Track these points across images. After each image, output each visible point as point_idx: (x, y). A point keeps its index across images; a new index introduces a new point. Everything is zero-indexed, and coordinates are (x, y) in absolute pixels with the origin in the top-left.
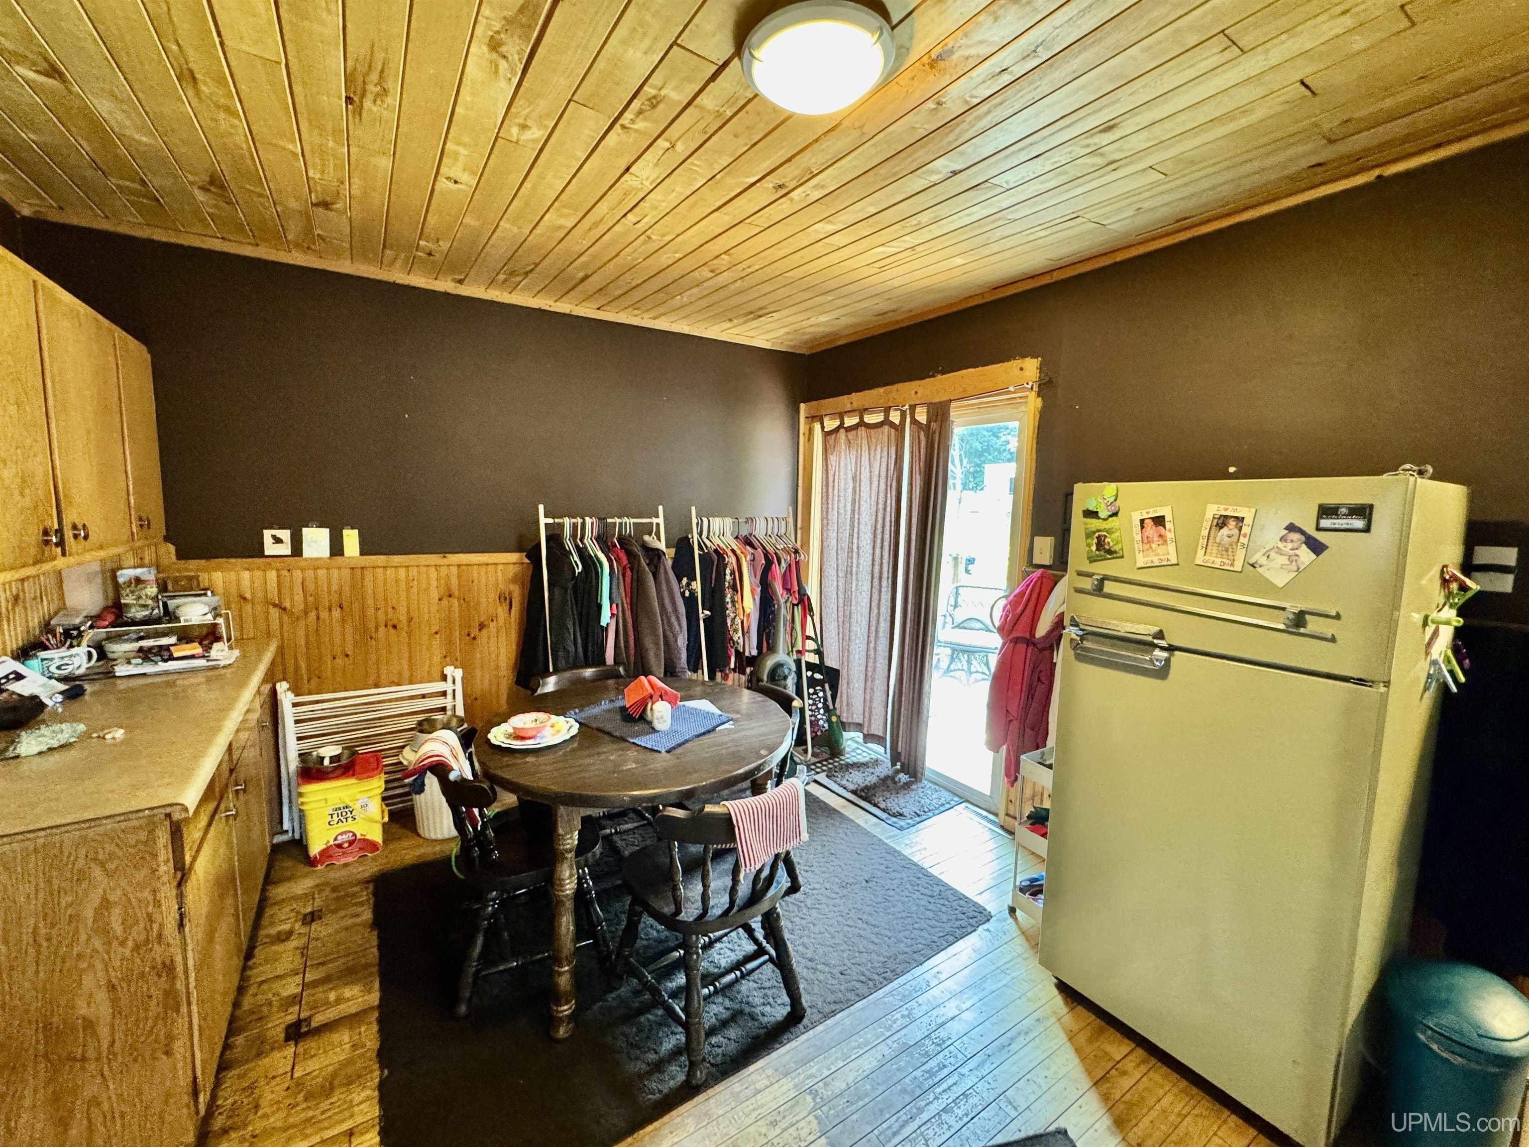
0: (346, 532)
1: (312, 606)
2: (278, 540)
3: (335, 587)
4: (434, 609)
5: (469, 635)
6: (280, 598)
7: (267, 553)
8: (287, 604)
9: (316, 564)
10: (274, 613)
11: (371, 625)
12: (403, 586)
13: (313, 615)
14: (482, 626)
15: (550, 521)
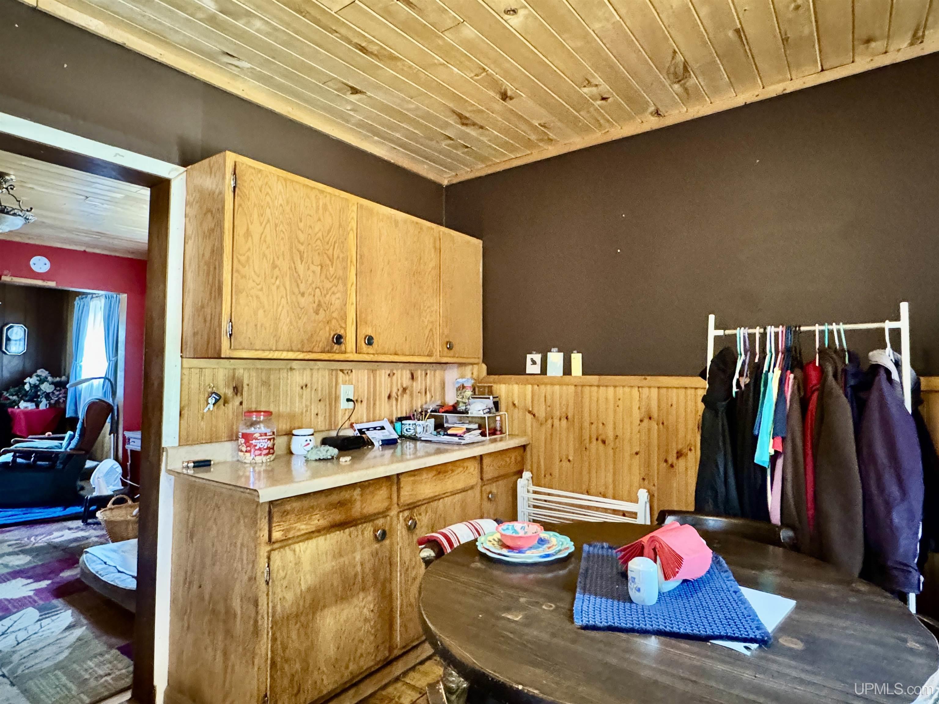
0: (573, 355)
1: (550, 416)
2: (534, 362)
3: (564, 402)
4: (636, 429)
5: (666, 461)
6: (532, 407)
7: (527, 372)
8: (535, 411)
9: (553, 382)
10: (529, 417)
11: (586, 436)
12: (611, 406)
13: (550, 422)
14: (680, 454)
15: (720, 333)
